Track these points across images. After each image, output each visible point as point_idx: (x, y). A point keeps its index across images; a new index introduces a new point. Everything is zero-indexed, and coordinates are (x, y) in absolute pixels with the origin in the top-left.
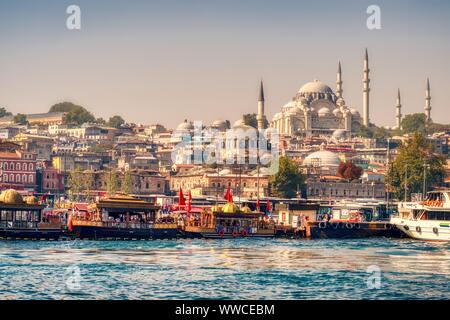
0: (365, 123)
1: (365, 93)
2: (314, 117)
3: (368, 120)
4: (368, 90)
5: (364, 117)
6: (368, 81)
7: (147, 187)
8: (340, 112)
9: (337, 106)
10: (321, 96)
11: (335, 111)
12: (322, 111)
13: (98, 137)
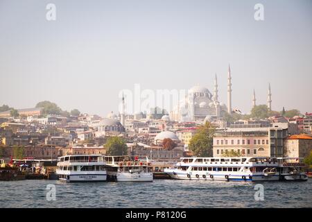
0: (229, 111)
1: (228, 93)
2: (196, 108)
3: (231, 109)
4: (230, 91)
5: (228, 107)
6: (230, 85)
7: (48, 154)
8: (213, 105)
9: (212, 101)
10: (201, 95)
11: (210, 104)
12: (202, 104)
13: (55, 123)
